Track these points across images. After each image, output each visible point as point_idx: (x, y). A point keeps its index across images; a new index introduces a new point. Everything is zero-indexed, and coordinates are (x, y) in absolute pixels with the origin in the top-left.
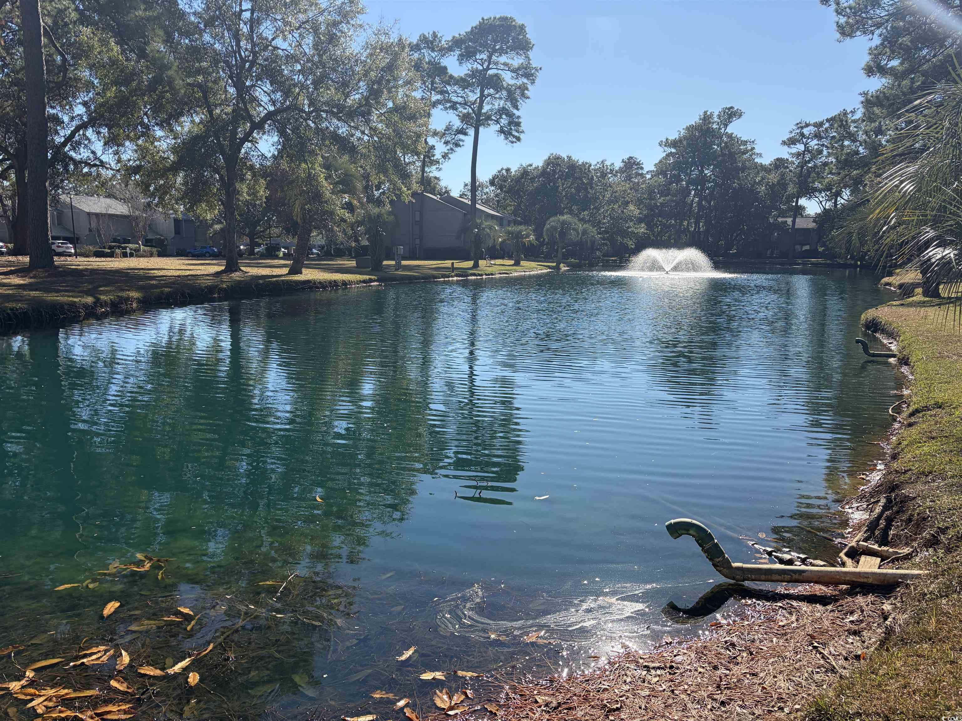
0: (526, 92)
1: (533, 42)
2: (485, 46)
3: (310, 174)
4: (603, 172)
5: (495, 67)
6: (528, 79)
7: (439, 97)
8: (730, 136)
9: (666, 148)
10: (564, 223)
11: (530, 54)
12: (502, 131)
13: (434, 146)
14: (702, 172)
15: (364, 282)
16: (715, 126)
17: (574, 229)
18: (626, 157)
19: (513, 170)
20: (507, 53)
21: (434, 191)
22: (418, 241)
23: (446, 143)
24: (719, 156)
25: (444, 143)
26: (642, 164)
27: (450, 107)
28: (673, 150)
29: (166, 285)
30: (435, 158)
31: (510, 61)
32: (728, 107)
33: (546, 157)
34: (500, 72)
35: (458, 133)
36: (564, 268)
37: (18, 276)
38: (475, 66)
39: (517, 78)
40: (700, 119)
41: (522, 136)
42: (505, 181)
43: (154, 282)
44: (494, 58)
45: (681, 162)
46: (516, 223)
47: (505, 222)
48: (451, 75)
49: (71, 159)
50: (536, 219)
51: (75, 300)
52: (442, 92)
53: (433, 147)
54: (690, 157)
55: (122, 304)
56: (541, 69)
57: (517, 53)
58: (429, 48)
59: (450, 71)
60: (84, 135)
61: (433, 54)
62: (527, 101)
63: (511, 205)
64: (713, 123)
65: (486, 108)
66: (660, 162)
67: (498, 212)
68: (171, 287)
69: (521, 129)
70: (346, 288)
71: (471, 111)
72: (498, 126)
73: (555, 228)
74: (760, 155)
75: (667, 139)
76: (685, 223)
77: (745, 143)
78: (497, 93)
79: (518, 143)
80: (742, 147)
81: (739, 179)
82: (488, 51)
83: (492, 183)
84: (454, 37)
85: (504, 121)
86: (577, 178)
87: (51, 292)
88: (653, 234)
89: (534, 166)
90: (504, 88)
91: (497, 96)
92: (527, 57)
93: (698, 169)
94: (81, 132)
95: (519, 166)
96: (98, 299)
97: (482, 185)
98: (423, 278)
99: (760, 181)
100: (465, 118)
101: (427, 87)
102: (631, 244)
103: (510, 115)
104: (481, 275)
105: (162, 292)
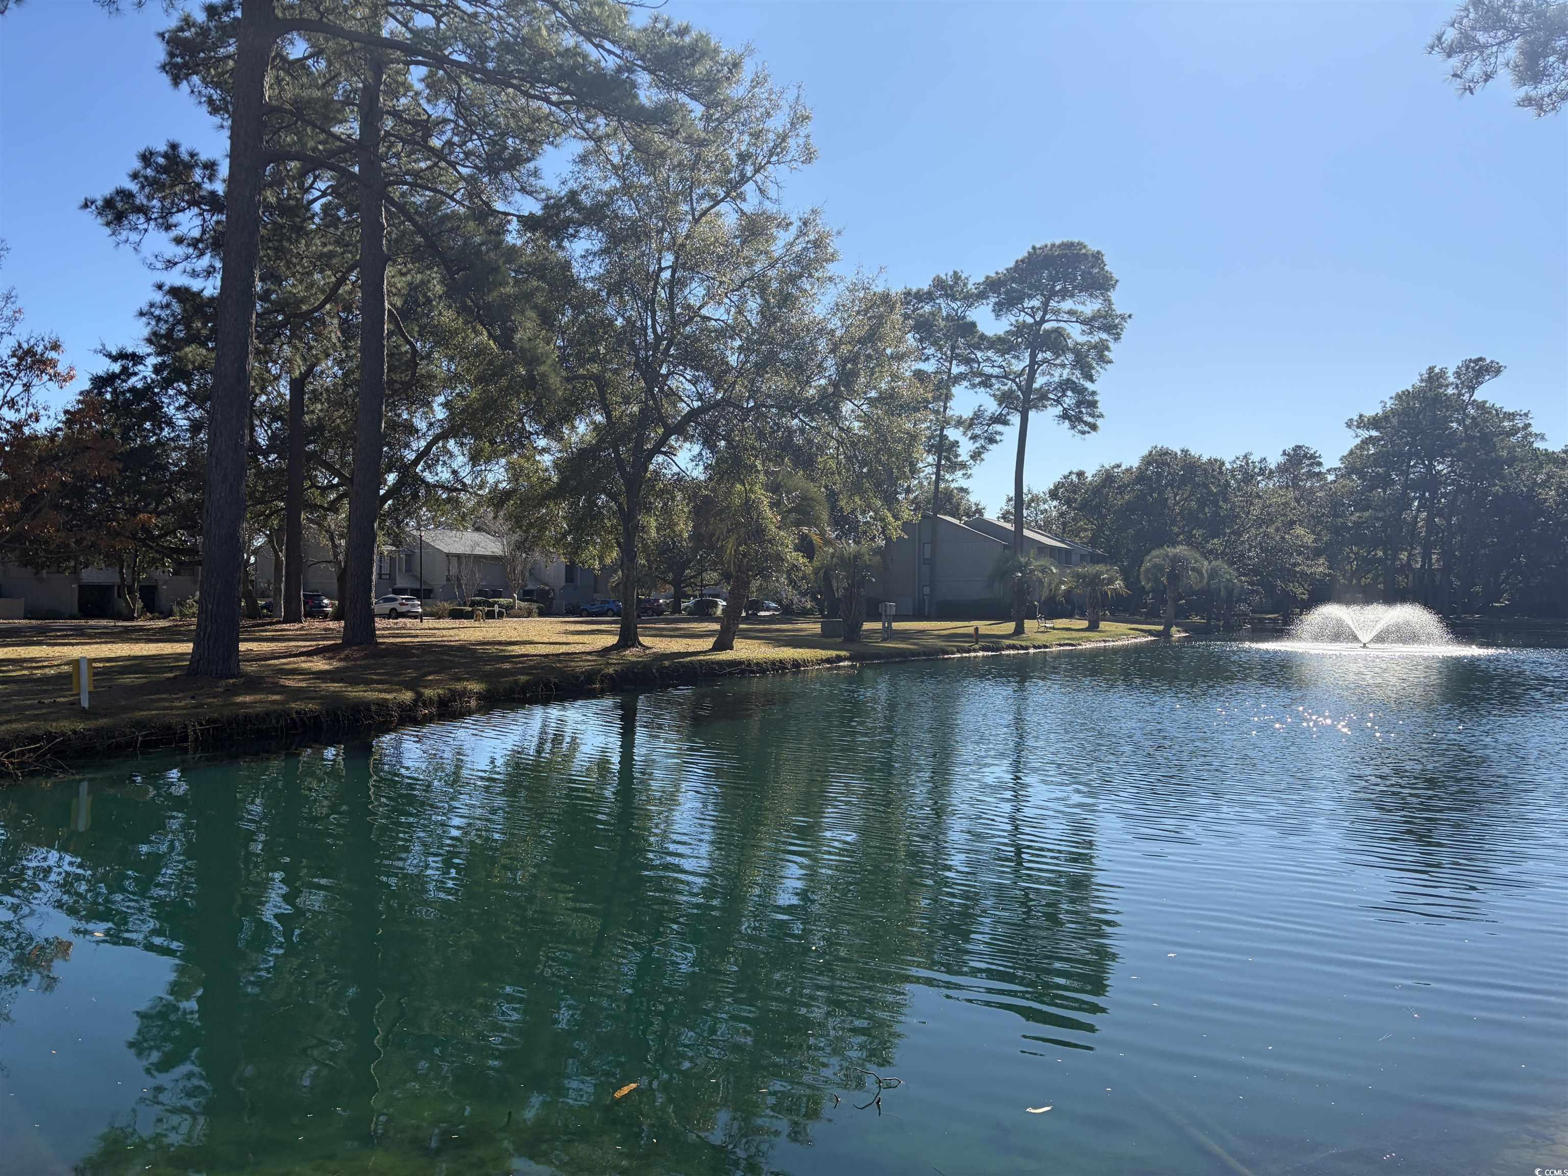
0: (1106, 353)
1: (1116, 276)
2: (1037, 288)
3: (748, 500)
4: (1246, 473)
5: (1054, 318)
6: (1109, 334)
7: (963, 369)
8: (1481, 406)
9: (1360, 431)
10: (1175, 559)
11: (1113, 295)
12: (1065, 416)
13: (957, 442)
14: (1430, 467)
15: (828, 661)
16: (1450, 391)
17: (1193, 569)
18: (1289, 446)
19: (1089, 476)
20: (1072, 296)
21: (958, 510)
22: (927, 590)
23: (974, 438)
24: (1462, 441)
25: (971, 438)
26: (1320, 456)
27: (980, 383)
28: (1374, 433)
29: (522, 671)
30: (960, 459)
31: (1080, 308)
32: (1474, 357)
33: (1145, 452)
34: (1062, 324)
35: (994, 422)
36: (1177, 634)
37: (324, 658)
38: (1021, 319)
39: (1091, 333)
40: (1422, 380)
41: (1099, 422)
42: (1075, 492)
43: (507, 666)
44: (1053, 304)
45: (1388, 452)
46: (1095, 559)
47: (1075, 558)
48: (983, 334)
49: (423, 481)
50: (1129, 551)
51: (389, 696)
52: (968, 361)
53: (956, 444)
54: (1407, 444)
55: (455, 701)
56: (1130, 316)
57: (1091, 295)
58: (947, 296)
59: (982, 328)
60: (444, 447)
61: (954, 305)
62: (1108, 366)
63: (1086, 530)
64: (1447, 386)
65: (1040, 381)
66: (1351, 453)
67: (1062, 541)
68: (531, 674)
69: (1097, 411)
70: (799, 672)
71: (1015, 387)
72: (1060, 408)
73: (1159, 568)
74: (1542, 437)
75: (1361, 416)
76: (1404, 556)
77: (1511, 416)
78: (1057, 358)
79: (1093, 433)
80: (1506, 424)
81: (1502, 478)
82: (1042, 295)
83: (1053, 494)
84: (987, 278)
85: (1069, 400)
86: (1199, 485)
87: (359, 684)
88: (1344, 575)
89: (1123, 467)
90: (1068, 349)
91: (1058, 362)
92: (1108, 301)
93: (1424, 464)
94: (440, 444)
95: (1098, 468)
96: (419, 695)
97: (1035, 499)
98: (925, 654)
99: (1544, 482)
100: (1005, 399)
101: (945, 354)
102: (1301, 593)
103: (1079, 390)
104: (1027, 648)
105: (516, 682)
